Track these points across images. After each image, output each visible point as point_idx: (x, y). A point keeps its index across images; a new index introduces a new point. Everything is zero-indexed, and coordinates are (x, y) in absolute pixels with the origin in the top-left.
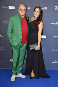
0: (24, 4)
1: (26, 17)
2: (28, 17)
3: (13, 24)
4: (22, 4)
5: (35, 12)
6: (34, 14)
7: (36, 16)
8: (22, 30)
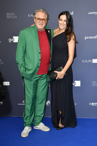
0: (44, 10)
1: (46, 30)
2: (50, 30)
3: (26, 42)
4: (41, 10)
5: (60, 22)
6: (59, 25)
7: (62, 28)
8: (40, 51)
